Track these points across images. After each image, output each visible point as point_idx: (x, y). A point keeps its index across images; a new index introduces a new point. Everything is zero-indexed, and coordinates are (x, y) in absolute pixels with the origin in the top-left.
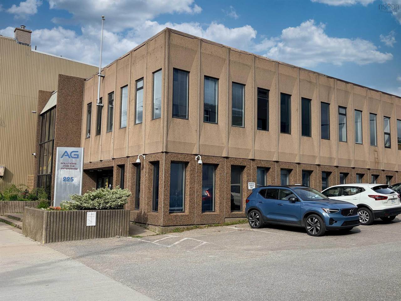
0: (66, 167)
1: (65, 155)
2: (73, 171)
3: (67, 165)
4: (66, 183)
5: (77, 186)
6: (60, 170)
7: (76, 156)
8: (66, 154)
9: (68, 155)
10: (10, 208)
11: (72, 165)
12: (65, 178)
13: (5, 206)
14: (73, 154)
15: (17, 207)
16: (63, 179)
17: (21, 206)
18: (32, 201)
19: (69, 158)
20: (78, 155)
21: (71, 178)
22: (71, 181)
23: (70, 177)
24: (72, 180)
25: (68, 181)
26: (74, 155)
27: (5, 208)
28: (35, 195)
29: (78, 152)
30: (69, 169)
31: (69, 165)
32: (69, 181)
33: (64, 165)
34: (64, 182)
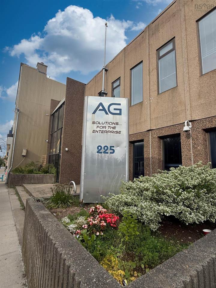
0: (102, 129)
1: (100, 110)
2: (113, 135)
3: (103, 125)
4: (101, 156)
5: (120, 161)
7: (118, 112)
8: (101, 108)
9: (104, 109)
10: (27, 180)
12: (100, 148)
13: (23, 178)
14: (112, 108)
15: (33, 179)
16: (97, 150)
17: (35, 178)
18: (44, 174)
20: (120, 110)
21: (111, 147)
22: (110, 153)
23: (109, 146)
24: (112, 151)
25: (105, 152)
26: (115, 109)
27: (23, 180)
28: (47, 169)
29: (120, 104)
30: (107, 132)
31: (107, 126)
32: (108, 153)
33: (98, 125)
34: (98, 155)
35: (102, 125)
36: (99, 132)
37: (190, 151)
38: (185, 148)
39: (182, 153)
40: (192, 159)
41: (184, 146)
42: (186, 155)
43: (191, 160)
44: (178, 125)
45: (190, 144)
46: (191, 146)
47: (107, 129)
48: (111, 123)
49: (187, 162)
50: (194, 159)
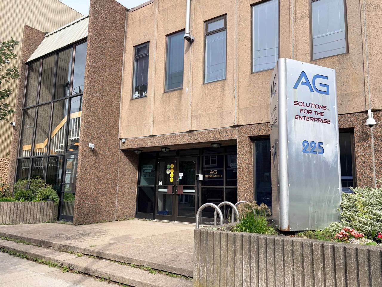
0: (306, 115)
1: (303, 83)
2: (321, 125)
3: (308, 109)
4: (309, 157)
5: (332, 167)
6: (295, 122)
7: (324, 89)
8: (303, 80)
9: (308, 83)
11: (317, 110)
12: (306, 144)
14: (318, 82)
16: (301, 147)
19: (312, 90)
20: (327, 86)
21: (319, 143)
22: (319, 153)
23: (317, 142)
24: (320, 150)
25: (312, 152)
26: (321, 84)
29: (327, 77)
30: (313, 119)
31: (313, 109)
33: (302, 107)
34: (305, 155)
35: (306, 108)
36: (303, 118)
37: (370, 155)
38: (362, 151)
39: (356, 159)
40: (374, 168)
41: (359, 148)
42: (364, 162)
43: (371, 169)
44: (349, 115)
45: (370, 146)
46: (373, 149)
47: (313, 115)
48: (317, 106)
49: (365, 173)
50: (376, 168)
